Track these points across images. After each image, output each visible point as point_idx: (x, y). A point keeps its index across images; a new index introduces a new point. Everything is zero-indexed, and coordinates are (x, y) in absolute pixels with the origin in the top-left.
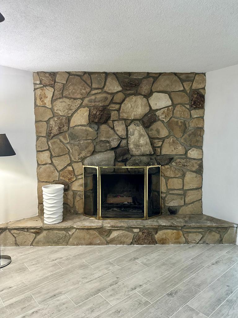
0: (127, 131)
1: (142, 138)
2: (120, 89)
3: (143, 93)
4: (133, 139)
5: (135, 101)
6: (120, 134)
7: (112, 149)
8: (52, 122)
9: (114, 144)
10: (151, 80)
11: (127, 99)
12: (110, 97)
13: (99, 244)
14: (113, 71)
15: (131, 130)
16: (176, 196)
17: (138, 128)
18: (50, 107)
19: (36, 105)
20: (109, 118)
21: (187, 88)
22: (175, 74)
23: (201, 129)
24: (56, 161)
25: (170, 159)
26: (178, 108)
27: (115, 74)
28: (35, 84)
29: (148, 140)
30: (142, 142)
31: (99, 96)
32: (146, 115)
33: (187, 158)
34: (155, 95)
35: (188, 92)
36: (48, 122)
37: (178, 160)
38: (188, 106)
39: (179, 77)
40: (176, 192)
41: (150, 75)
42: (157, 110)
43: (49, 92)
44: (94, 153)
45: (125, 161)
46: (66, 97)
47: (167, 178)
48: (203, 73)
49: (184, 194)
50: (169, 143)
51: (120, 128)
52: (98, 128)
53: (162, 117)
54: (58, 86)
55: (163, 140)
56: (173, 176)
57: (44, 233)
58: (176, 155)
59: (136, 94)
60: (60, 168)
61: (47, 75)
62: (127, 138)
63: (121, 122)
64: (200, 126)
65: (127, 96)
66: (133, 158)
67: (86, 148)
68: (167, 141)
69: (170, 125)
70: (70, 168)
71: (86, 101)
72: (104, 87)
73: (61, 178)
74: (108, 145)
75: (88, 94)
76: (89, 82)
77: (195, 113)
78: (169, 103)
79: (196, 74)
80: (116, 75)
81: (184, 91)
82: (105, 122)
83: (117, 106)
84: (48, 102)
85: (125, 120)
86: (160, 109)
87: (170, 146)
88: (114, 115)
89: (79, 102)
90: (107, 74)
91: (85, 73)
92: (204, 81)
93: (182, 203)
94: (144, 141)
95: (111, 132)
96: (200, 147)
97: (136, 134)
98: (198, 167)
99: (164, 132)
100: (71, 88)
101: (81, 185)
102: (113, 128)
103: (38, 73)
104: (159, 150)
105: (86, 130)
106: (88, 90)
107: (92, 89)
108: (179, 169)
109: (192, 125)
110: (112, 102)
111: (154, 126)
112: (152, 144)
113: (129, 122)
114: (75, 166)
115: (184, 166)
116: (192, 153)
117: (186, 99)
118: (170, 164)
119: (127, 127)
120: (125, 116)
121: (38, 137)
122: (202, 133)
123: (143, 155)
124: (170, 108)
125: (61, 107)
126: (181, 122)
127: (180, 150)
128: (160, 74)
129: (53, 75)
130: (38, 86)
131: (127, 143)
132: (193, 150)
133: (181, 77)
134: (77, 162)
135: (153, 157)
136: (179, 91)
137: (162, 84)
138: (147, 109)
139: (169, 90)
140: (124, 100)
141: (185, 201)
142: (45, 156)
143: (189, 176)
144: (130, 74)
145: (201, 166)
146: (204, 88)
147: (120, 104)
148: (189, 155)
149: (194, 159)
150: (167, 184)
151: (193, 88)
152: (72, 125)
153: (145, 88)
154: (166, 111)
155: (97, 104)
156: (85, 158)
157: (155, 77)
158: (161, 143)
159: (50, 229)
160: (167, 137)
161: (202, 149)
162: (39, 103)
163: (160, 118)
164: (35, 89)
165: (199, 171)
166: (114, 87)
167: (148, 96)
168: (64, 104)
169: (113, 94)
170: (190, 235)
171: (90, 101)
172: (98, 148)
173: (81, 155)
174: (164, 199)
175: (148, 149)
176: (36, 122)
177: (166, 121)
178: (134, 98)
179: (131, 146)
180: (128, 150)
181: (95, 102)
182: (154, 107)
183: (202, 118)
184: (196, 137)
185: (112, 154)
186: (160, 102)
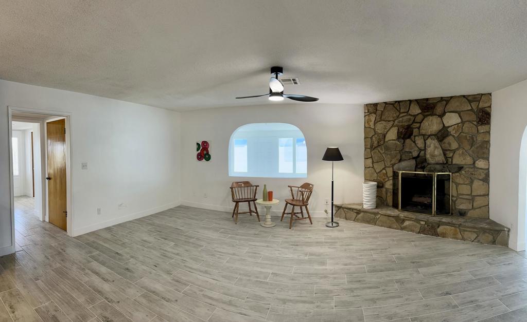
0: (425, 144)
1: (436, 150)
2: (420, 111)
3: (438, 114)
4: (429, 150)
5: (432, 120)
6: (419, 147)
7: (414, 158)
8: (374, 138)
9: (415, 154)
10: (444, 102)
11: (426, 119)
12: (412, 118)
13: (396, 229)
14: (415, 99)
15: (428, 143)
16: (465, 201)
17: (433, 141)
18: (373, 127)
19: (365, 127)
20: (411, 134)
21: (474, 107)
22: (464, 96)
23: (488, 142)
24: (375, 166)
25: (460, 168)
26: (466, 125)
27: (416, 100)
28: (365, 113)
29: (441, 152)
30: (436, 153)
31: (405, 118)
32: (440, 131)
33: (475, 167)
34: (447, 114)
35: (476, 110)
36: (371, 138)
37: (467, 169)
38: (475, 123)
39: (467, 99)
40: (465, 197)
41: (443, 99)
42: (449, 127)
43: (373, 117)
44: (400, 161)
45: (423, 169)
46: (384, 120)
47: (457, 185)
48: (489, 94)
49: (472, 199)
50: (459, 154)
51: (420, 142)
52: (404, 142)
53: (453, 133)
54: (379, 113)
55: (454, 151)
56: (462, 183)
57: (362, 214)
58: (465, 164)
59: (432, 115)
60: (378, 171)
61: (372, 106)
62: (425, 149)
63: (420, 137)
64: (486, 140)
65: (425, 117)
66: (429, 166)
67: (395, 157)
68: (457, 152)
69: (459, 139)
70: (384, 171)
71: (396, 122)
72: (408, 111)
73: (378, 178)
74: (411, 155)
75: (398, 117)
76: (398, 108)
77: (482, 129)
78: (459, 121)
79: (482, 94)
80: (418, 102)
81: (472, 110)
82: (409, 137)
83: (418, 125)
84: (372, 124)
85: (424, 135)
86: (452, 126)
87: (460, 156)
88: (415, 131)
89: (392, 123)
90: (410, 101)
91: (396, 102)
92: (490, 100)
93: (471, 207)
94: (438, 152)
95: (413, 145)
96: (487, 159)
97: (432, 146)
98: (484, 176)
99: (454, 145)
100: (387, 113)
101: (391, 185)
102: (414, 142)
103: (367, 105)
104: (450, 160)
105: (396, 144)
106: (398, 114)
107: (400, 113)
108: (468, 177)
109: (480, 139)
110: (414, 122)
111: (446, 140)
112: (445, 155)
113: (427, 136)
114: (387, 169)
115: (472, 174)
116: (480, 163)
117: (473, 117)
118: (460, 172)
119: (425, 140)
120: (423, 132)
121: (366, 148)
122: (488, 146)
123: (437, 164)
124: (460, 125)
125: (380, 127)
126: (469, 137)
127: (469, 160)
128: (451, 97)
129: (376, 105)
130: (366, 114)
131: (425, 154)
132: (481, 161)
133: (469, 98)
134: (389, 167)
135: (445, 166)
136: (468, 110)
137: (453, 105)
138: (441, 126)
139: (458, 110)
140: (423, 120)
141: (473, 206)
142: (370, 161)
143: (476, 184)
144: (427, 99)
145: (488, 175)
146: (490, 107)
147: (421, 123)
148: (476, 165)
149: (481, 169)
150: (457, 189)
151: (480, 107)
152: (386, 140)
153: (439, 110)
154: (456, 127)
155: (403, 123)
156: (395, 164)
157: (446, 100)
158: (452, 154)
159: (365, 212)
160: (457, 149)
161: (489, 160)
162: (367, 125)
163: (452, 133)
164: (365, 116)
165: (486, 179)
166: (415, 110)
167: (441, 116)
168: (382, 125)
169: (415, 116)
170: (466, 233)
171: (399, 122)
172: (404, 157)
173: (392, 162)
174: (454, 202)
175: (441, 159)
176: (365, 138)
177: (456, 135)
178: (431, 118)
179: (428, 156)
180: (426, 159)
181: (402, 122)
182: (446, 125)
183: (489, 132)
184: (483, 149)
185: (413, 162)
186: (452, 120)
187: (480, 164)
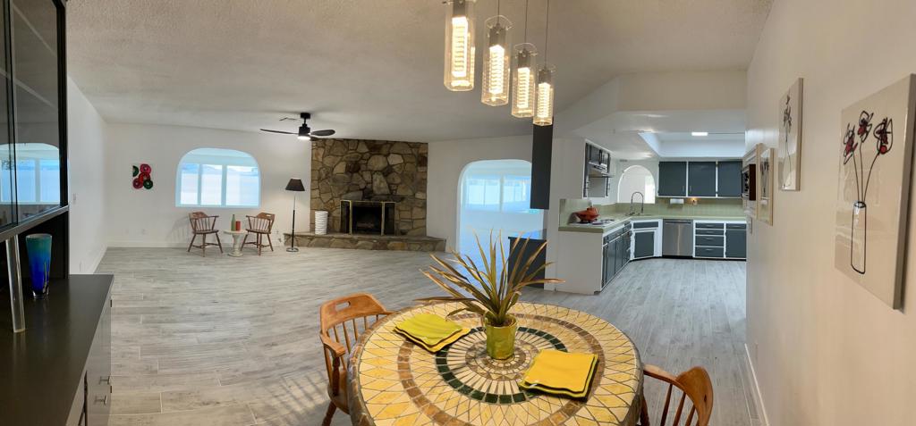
0: (372, 178)
1: (382, 183)
2: (367, 150)
3: (383, 154)
4: (376, 184)
5: (378, 159)
6: (367, 180)
7: (360, 190)
8: (322, 171)
9: (362, 186)
10: (389, 146)
11: (373, 157)
12: (360, 156)
13: (350, 249)
14: (363, 139)
15: (375, 177)
16: (406, 223)
17: (380, 176)
18: (321, 161)
19: (312, 160)
20: (359, 169)
21: (415, 152)
22: (406, 143)
23: (426, 179)
24: (323, 196)
25: (402, 199)
26: (408, 165)
27: (365, 141)
28: (313, 146)
29: (387, 185)
30: (382, 185)
31: (353, 155)
32: (385, 168)
33: (414, 198)
34: (392, 155)
35: (416, 155)
36: (319, 171)
37: (409, 199)
38: (415, 164)
39: (409, 145)
40: (406, 220)
41: (388, 142)
42: (393, 165)
43: (321, 152)
44: (348, 192)
45: (369, 198)
46: (333, 155)
47: (400, 211)
48: (426, 143)
49: (412, 221)
50: (402, 187)
51: (367, 176)
52: (352, 175)
53: (397, 170)
54: (327, 147)
55: (397, 185)
56: (404, 210)
57: (315, 240)
58: (407, 195)
59: (379, 154)
60: (325, 201)
61: (321, 141)
62: (372, 183)
63: (367, 172)
64: (424, 178)
65: (372, 155)
66: (375, 196)
67: (343, 188)
68: (400, 186)
69: (402, 176)
70: (331, 202)
71: (344, 158)
72: (357, 149)
73: (325, 207)
74: (358, 187)
75: (346, 153)
76: (347, 145)
77: (421, 169)
78: (402, 161)
79: (421, 143)
81: (412, 154)
82: (357, 172)
83: (365, 162)
84: (320, 158)
85: (371, 171)
86: (395, 165)
87: (402, 190)
88: (363, 167)
89: (340, 158)
90: (358, 140)
92: (427, 148)
93: (410, 228)
94: (384, 185)
95: (361, 178)
96: (424, 191)
97: (378, 180)
98: (422, 204)
99: (398, 180)
100: (336, 148)
101: (339, 213)
102: (362, 176)
104: (394, 191)
105: (343, 177)
106: (346, 150)
107: (349, 150)
108: (409, 206)
109: (419, 176)
110: (362, 158)
111: (391, 176)
112: (389, 187)
113: (374, 172)
114: (335, 200)
115: (413, 203)
117: (414, 160)
118: (403, 202)
119: (372, 175)
120: (371, 168)
121: (312, 181)
122: (426, 183)
123: (382, 194)
124: (403, 164)
125: (328, 161)
126: (410, 174)
127: (410, 193)
128: (395, 142)
131: (372, 186)
132: (420, 193)
133: (411, 145)
134: (337, 197)
135: (389, 196)
136: (409, 154)
137: (396, 148)
138: (386, 164)
139: (402, 153)
140: (370, 158)
141: (412, 227)
142: (317, 192)
143: (416, 210)
144: (374, 141)
145: (425, 204)
146: (427, 153)
147: (368, 160)
148: (416, 196)
149: (420, 199)
150: (399, 214)
151: (419, 152)
152: (335, 172)
153: (385, 151)
154: (399, 166)
155: (352, 159)
156: (343, 195)
157: (392, 144)
158: (396, 187)
159: (319, 237)
160: (401, 183)
161: (426, 193)
162: (314, 158)
163: (395, 170)
164: (312, 149)
165: (424, 207)
166: (364, 149)
167: (387, 156)
168: (330, 159)
169: (363, 154)
170: (411, 245)
171: (347, 158)
172: (351, 189)
173: (340, 193)
174: (397, 224)
175: (387, 191)
176: (312, 170)
177: (400, 172)
178: (376, 157)
179: (374, 189)
180: (372, 191)
181: (350, 158)
182: (391, 163)
183: (426, 172)
184: (422, 185)
185: (360, 193)
186: (395, 160)
187: (419, 195)
